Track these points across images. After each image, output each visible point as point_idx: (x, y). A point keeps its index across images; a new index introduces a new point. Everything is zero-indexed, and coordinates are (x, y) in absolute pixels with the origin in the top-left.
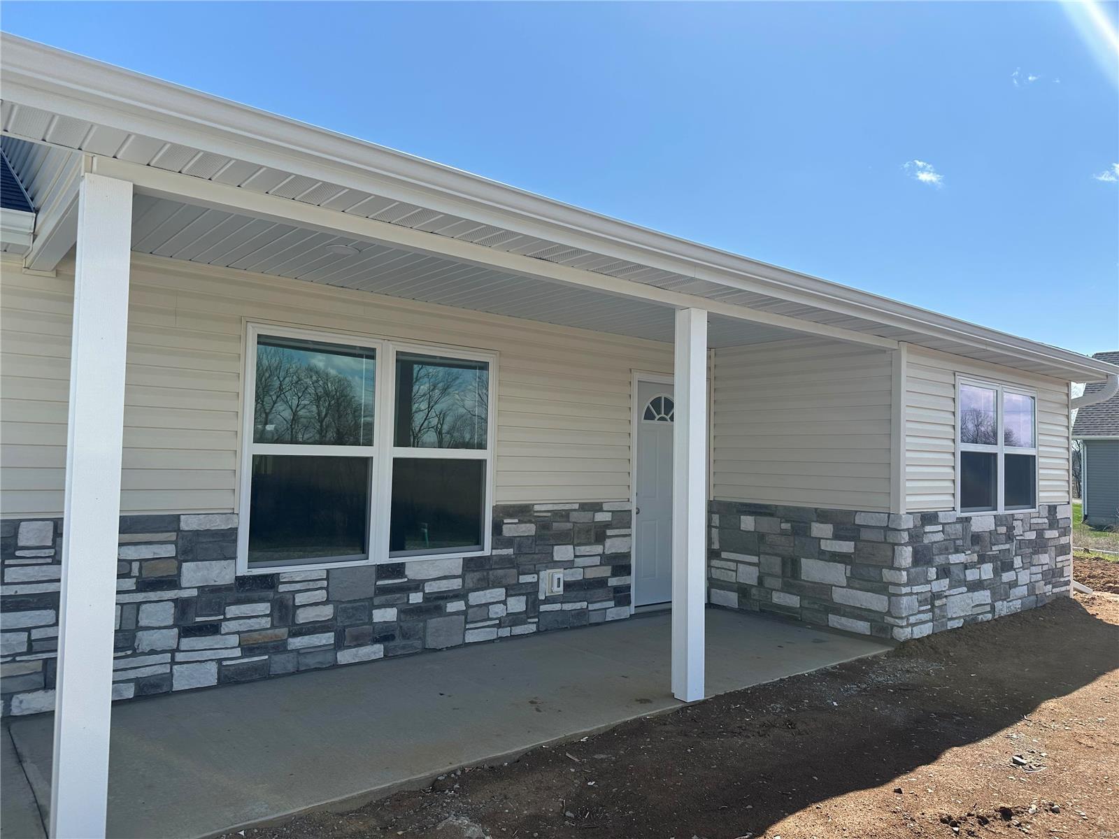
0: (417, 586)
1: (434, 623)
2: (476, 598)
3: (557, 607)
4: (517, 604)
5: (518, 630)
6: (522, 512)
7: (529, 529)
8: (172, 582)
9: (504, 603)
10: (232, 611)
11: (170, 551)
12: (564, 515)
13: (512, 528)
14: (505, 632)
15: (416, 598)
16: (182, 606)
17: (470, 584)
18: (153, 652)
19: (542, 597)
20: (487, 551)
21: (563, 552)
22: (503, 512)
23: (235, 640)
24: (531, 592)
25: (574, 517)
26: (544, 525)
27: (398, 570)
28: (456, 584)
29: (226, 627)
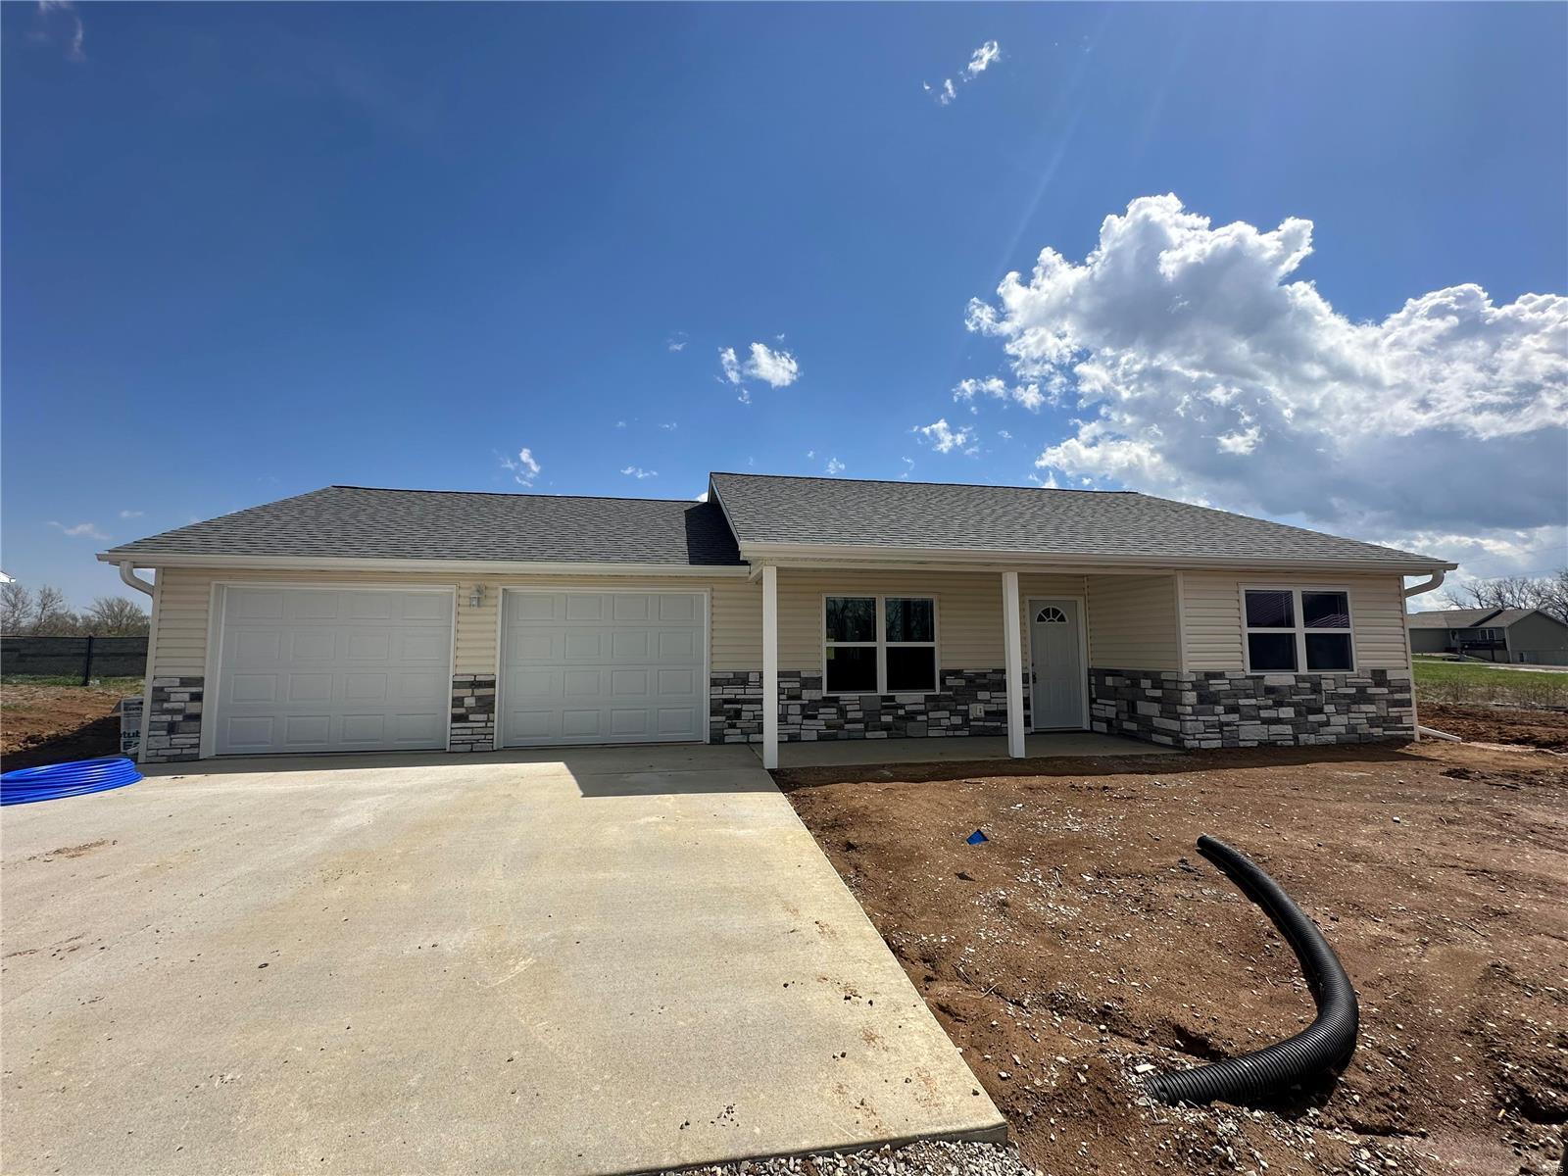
0: (902, 707)
1: (911, 724)
2: (932, 715)
3: (981, 723)
4: (957, 720)
5: (958, 733)
6: (957, 673)
7: (963, 682)
8: (799, 698)
9: (949, 718)
10: (821, 710)
11: (798, 685)
12: (984, 675)
13: (950, 681)
14: (951, 733)
15: (901, 712)
16: (803, 706)
17: (929, 708)
18: (793, 724)
19: (971, 717)
20: (938, 692)
21: (983, 695)
22: (945, 674)
23: (823, 723)
24: (965, 715)
25: (988, 676)
26: (970, 680)
27: (892, 699)
28: (922, 707)
29: (820, 717)
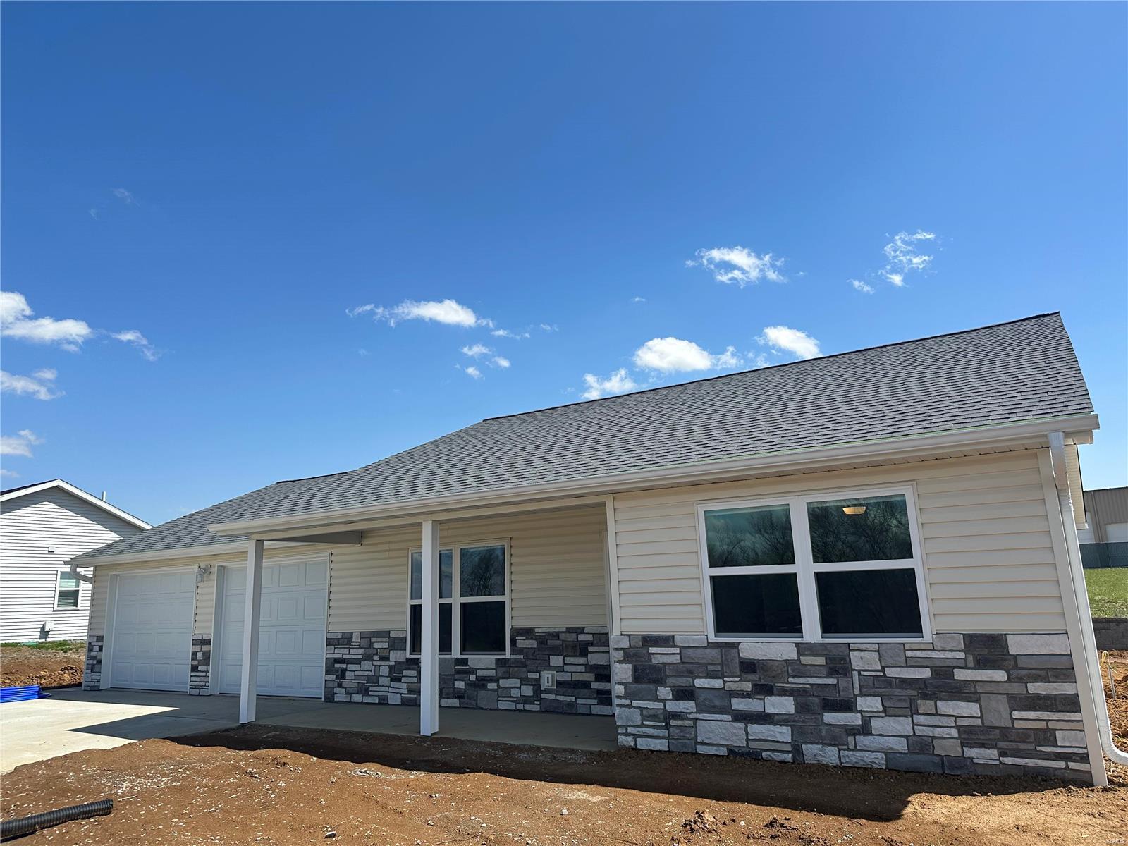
0: (473, 671)
1: (482, 693)
2: (504, 683)
3: (552, 697)
4: (528, 691)
5: (528, 707)
6: (528, 633)
7: (533, 644)
8: (386, 658)
9: (520, 688)
10: (405, 673)
11: (386, 645)
12: (556, 635)
13: (522, 643)
14: (520, 707)
15: (473, 678)
16: (390, 667)
17: (500, 675)
18: (383, 686)
19: (543, 689)
20: (507, 655)
21: (556, 660)
22: (517, 632)
24: (536, 684)
25: (562, 636)
26: (542, 641)
27: (465, 662)
28: (492, 673)
29: (404, 679)
